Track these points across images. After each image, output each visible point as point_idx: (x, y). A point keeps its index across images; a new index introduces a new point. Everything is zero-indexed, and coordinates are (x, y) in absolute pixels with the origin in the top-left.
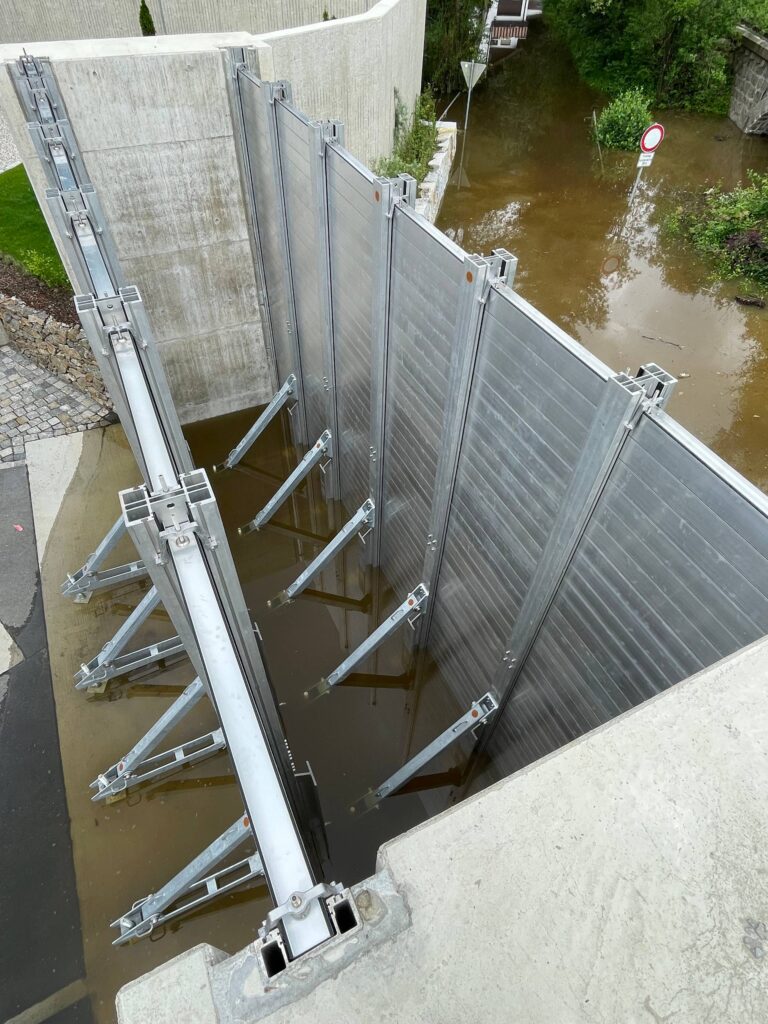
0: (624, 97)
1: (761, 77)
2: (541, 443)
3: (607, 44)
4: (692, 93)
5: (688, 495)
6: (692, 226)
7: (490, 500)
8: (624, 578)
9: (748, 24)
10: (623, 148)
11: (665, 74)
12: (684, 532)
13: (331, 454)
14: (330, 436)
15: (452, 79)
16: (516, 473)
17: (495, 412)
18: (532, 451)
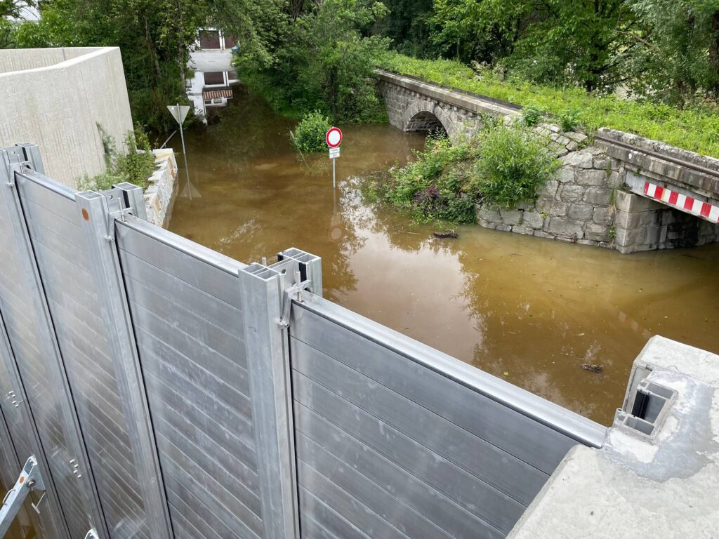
0: (308, 117)
1: (401, 96)
2: (218, 383)
3: (288, 89)
4: (359, 112)
5: (371, 386)
6: (387, 192)
7: (199, 480)
8: (358, 530)
9: (380, 68)
10: (320, 151)
11: (335, 102)
12: (388, 436)
13: (41, 485)
14: (35, 463)
15: (166, 122)
16: (210, 433)
17: (166, 364)
18: (214, 397)
